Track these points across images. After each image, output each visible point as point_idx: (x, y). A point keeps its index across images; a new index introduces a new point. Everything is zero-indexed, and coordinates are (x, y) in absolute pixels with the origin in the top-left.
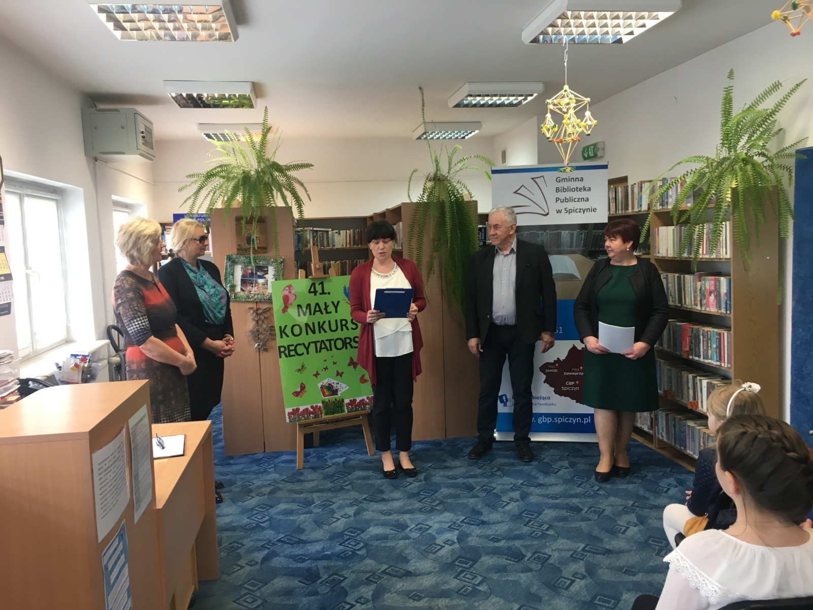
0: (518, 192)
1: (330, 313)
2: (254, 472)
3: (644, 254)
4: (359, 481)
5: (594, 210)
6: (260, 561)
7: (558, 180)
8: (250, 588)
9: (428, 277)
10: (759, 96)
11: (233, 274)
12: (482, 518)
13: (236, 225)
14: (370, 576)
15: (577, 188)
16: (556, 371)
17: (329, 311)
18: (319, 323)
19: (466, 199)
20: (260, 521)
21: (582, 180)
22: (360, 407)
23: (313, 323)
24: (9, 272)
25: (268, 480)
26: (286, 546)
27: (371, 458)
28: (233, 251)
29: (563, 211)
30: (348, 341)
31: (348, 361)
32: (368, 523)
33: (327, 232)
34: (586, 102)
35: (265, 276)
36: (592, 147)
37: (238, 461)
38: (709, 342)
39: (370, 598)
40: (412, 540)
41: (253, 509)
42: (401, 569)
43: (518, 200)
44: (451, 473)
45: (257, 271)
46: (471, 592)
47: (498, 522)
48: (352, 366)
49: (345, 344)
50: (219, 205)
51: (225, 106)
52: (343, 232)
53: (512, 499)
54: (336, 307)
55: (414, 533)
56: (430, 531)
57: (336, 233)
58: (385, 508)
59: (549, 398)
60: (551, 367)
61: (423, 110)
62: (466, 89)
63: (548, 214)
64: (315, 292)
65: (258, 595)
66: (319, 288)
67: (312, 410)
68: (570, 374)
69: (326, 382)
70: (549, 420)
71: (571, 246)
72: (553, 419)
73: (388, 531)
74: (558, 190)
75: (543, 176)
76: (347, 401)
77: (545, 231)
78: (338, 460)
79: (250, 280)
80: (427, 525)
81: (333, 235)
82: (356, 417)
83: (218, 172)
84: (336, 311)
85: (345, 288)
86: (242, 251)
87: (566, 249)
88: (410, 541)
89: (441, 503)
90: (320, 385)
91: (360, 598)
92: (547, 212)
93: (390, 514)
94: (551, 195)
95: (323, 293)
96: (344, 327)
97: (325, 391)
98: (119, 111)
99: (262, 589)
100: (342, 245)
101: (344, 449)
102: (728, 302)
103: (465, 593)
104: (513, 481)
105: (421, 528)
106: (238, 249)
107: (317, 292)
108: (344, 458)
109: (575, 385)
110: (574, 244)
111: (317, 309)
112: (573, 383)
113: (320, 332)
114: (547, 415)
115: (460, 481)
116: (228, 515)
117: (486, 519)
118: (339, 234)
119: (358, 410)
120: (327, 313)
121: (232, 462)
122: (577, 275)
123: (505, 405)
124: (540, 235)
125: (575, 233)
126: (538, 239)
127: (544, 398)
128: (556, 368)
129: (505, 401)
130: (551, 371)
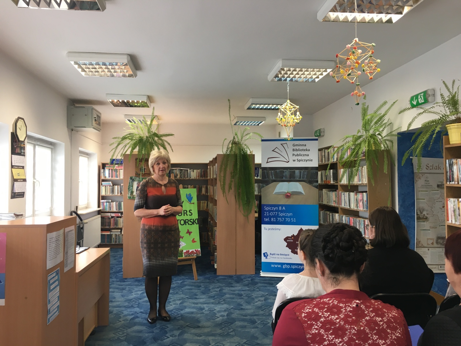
0: (274, 151)
2: (136, 285)
3: (336, 183)
4: (187, 290)
5: (312, 160)
6: (129, 320)
7: (294, 145)
8: (122, 329)
9: (229, 191)
10: (378, 108)
11: (132, 186)
12: (242, 307)
13: (135, 162)
14: (180, 327)
15: (303, 149)
16: (292, 241)
19: (248, 153)
20: (133, 304)
21: (305, 145)
22: (191, 255)
24: (25, 178)
25: (142, 289)
26: (143, 314)
27: (196, 281)
28: (133, 175)
29: (296, 160)
30: (187, 221)
31: (187, 231)
32: (185, 307)
33: (187, 170)
34: (297, 108)
36: (318, 131)
37: (129, 280)
38: (360, 225)
39: (177, 335)
40: (204, 315)
41: (131, 300)
42: (196, 325)
43: (275, 155)
44: (233, 289)
46: (226, 334)
47: (249, 309)
48: (188, 234)
49: (185, 222)
50: (128, 152)
51: (135, 106)
52: (195, 171)
53: (260, 300)
55: (207, 312)
56: (214, 311)
57: (192, 171)
58: (196, 302)
59: (289, 255)
60: (290, 239)
61: (229, 110)
62: (251, 101)
63: (289, 162)
65: (125, 332)
70: (288, 267)
71: (300, 178)
72: (291, 266)
73: (194, 310)
74: (294, 150)
75: (286, 143)
76: (184, 251)
77: (287, 170)
78: (178, 281)
80: (214, 309)
81: (190, 172)
82: (189, 260)
83: (128, 137)
86: (137, 175)
87: (298, 179)
88: (203, 315)
89: (224, 300)
91: (173, 335)
92: (288, 161)
93: (198, 304)
94: (290, 153)
98: (85, 107)
99: (128, 330)
100: (195, 177)
101: (183, 277)
102: (367, 205)
103: (223, 335)
104: (263, 293)
105: (210, 310)
106: (136, 174)
108: (182, 281)
110: (302, 177)
114: (287, 264)
115: (237, 292)
116: (118, 301)
117: (244, 308)
118: (193, 171)
119: (190, 256)
121: (126, 280)
122: (303, 192)
123: (266, 258)
124: (285, 172)
125: (302, 171)
126: (284, 174)
127: (286, 255)
128: (292, 239)
129: (266, 256)
130: (289, 241)
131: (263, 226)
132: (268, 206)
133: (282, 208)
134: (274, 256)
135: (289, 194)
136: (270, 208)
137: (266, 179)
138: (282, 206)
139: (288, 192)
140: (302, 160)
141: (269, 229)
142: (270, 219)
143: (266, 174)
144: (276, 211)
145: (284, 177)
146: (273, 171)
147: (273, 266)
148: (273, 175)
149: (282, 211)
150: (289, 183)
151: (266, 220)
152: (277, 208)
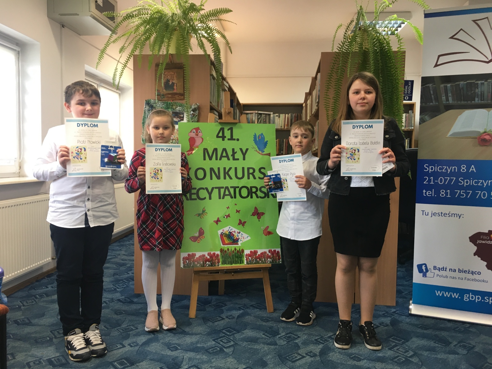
0: (455, 37)
1: (238, 159)
13: (155, 71)
16: (490, 242)
18: (225, 169)
22: (260, 260)
23: (219, 169)
28: (152, 96)
30: (254, 190)
35: (180, 122)
43: (455, 46)
48: (256, 217)
52: (282, 116)
54: (244, 155)
57: (277, 116)
59: (479, 273)
60: (485, 237)
66: (227, 134)
67: (208, 257)
69: (226, 230)
72: (483, 298)
75: (488, 18)
76: (247, 252)
82: (257, 270)
84: (244, 159)
86: (160, 96)
90: (220, 232)
92: (490, 59)
95: (232, 139)
96: (251, 176)
100: (281, 127)
106: (157, 95)
107: (225, 137)
111: (224, 154)
114: (475, 293)
118: (279, 117)
119: (259, 263)
120: (234, 159)
123: (425, 275)
124: (479, 85)
126: (477, 90)
127: (473, 273)
129: (424, 271)
130: (484, 242)
131: (419, 207)
132: (432, 162)
133: (468, 168)
134: (442, 273)
135: (487, 137)
136: (437, 169)
137: (431, 104)
138: (469, 163)
139: (485, 132)
141: (434, 214)
142: (437, 192)
143: (432, 92)
144: (452, 174)
145: (478, 97)
146: (449, 85)
147: (439, 293)
148: (450, 94)
149: (467, 175)
150: (489, 111)
151: (427, 193)
152: (455, 169)
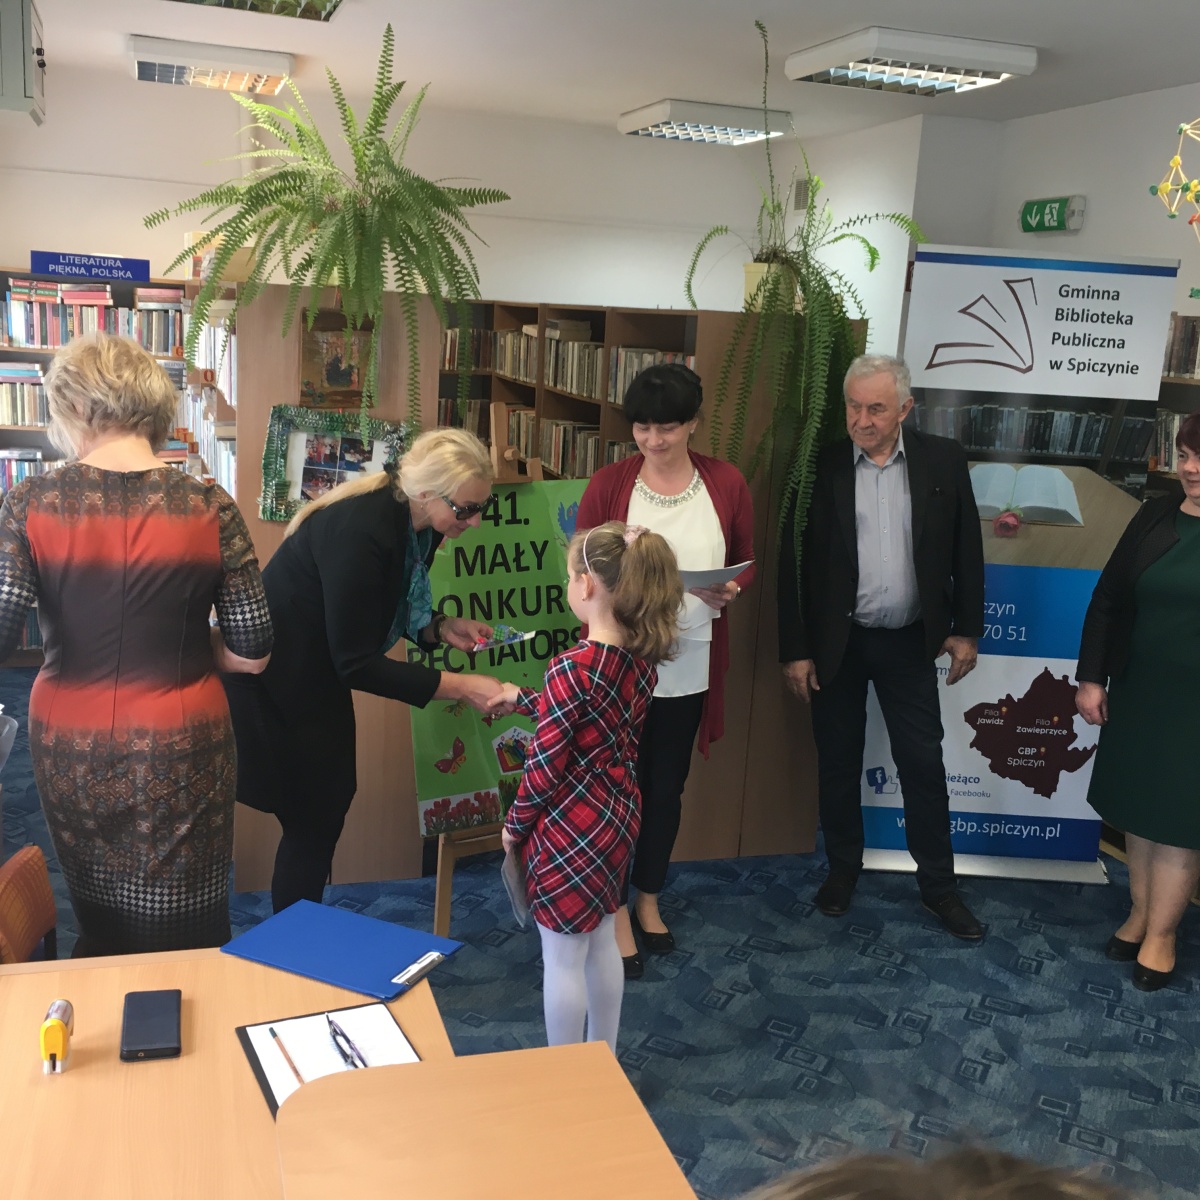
0: (969, 311)
1: (527, 568)
5: (1134, 369)
7: (1064, 292)
11: (284, 456)
13: (304, 330)
15: (1103, 315)
16: (999, 722)
17: (523, 564)
18: (500, 593)
23: (488, 594)
29: (1066, 365)
30: (561, 637)
35: (363, 465)
43: (970, 330)
45: (345, 450)
53: (987, 1052)
54: (539, 555)
58: (708, 1078)
59: (977, 780)
60: (992, 713)
63: (1030, 368)
64: (496, 518)
66: (505, 508)
67: (477, 804)
68: (1030, 730)
69: (508, 735)
70: (970, 828)
71: (1072, 447)
72: (980, 826)
74: (1060, 315)
77: (1017, 409)
79: (326, 472)
83: (276, 190)
84: (540, 567)
85: (561, 510)
87: (1059, 452)
89: (833, 1062)
90: (496, 743)
92: (1029, 364)
94: (1043, 324)
95: (514, 520)
96: (554, 605)
97: (507, 756)
107: (501, 517)
109: (1036, 757)
110: (1078, 445)
111: (499, 559)
112: (1033, 751)
113: (501, 616)
115: (840, 990)
120: (520, 569)
122: (1078, 516)
123: (880, 790)
124: (1005, 415)
125: (1085, 418)
126: (1000, 426)
127: (966, 781)
128: (1001, 717)
129: (880, 781)
130: (989, 721)
135: (1011, 521)
139: (1008, 510)
140: (1091, 367)
145: (1001, 440)
146: (950, 409)
148: (951, 429)
150: (1017, 470)
